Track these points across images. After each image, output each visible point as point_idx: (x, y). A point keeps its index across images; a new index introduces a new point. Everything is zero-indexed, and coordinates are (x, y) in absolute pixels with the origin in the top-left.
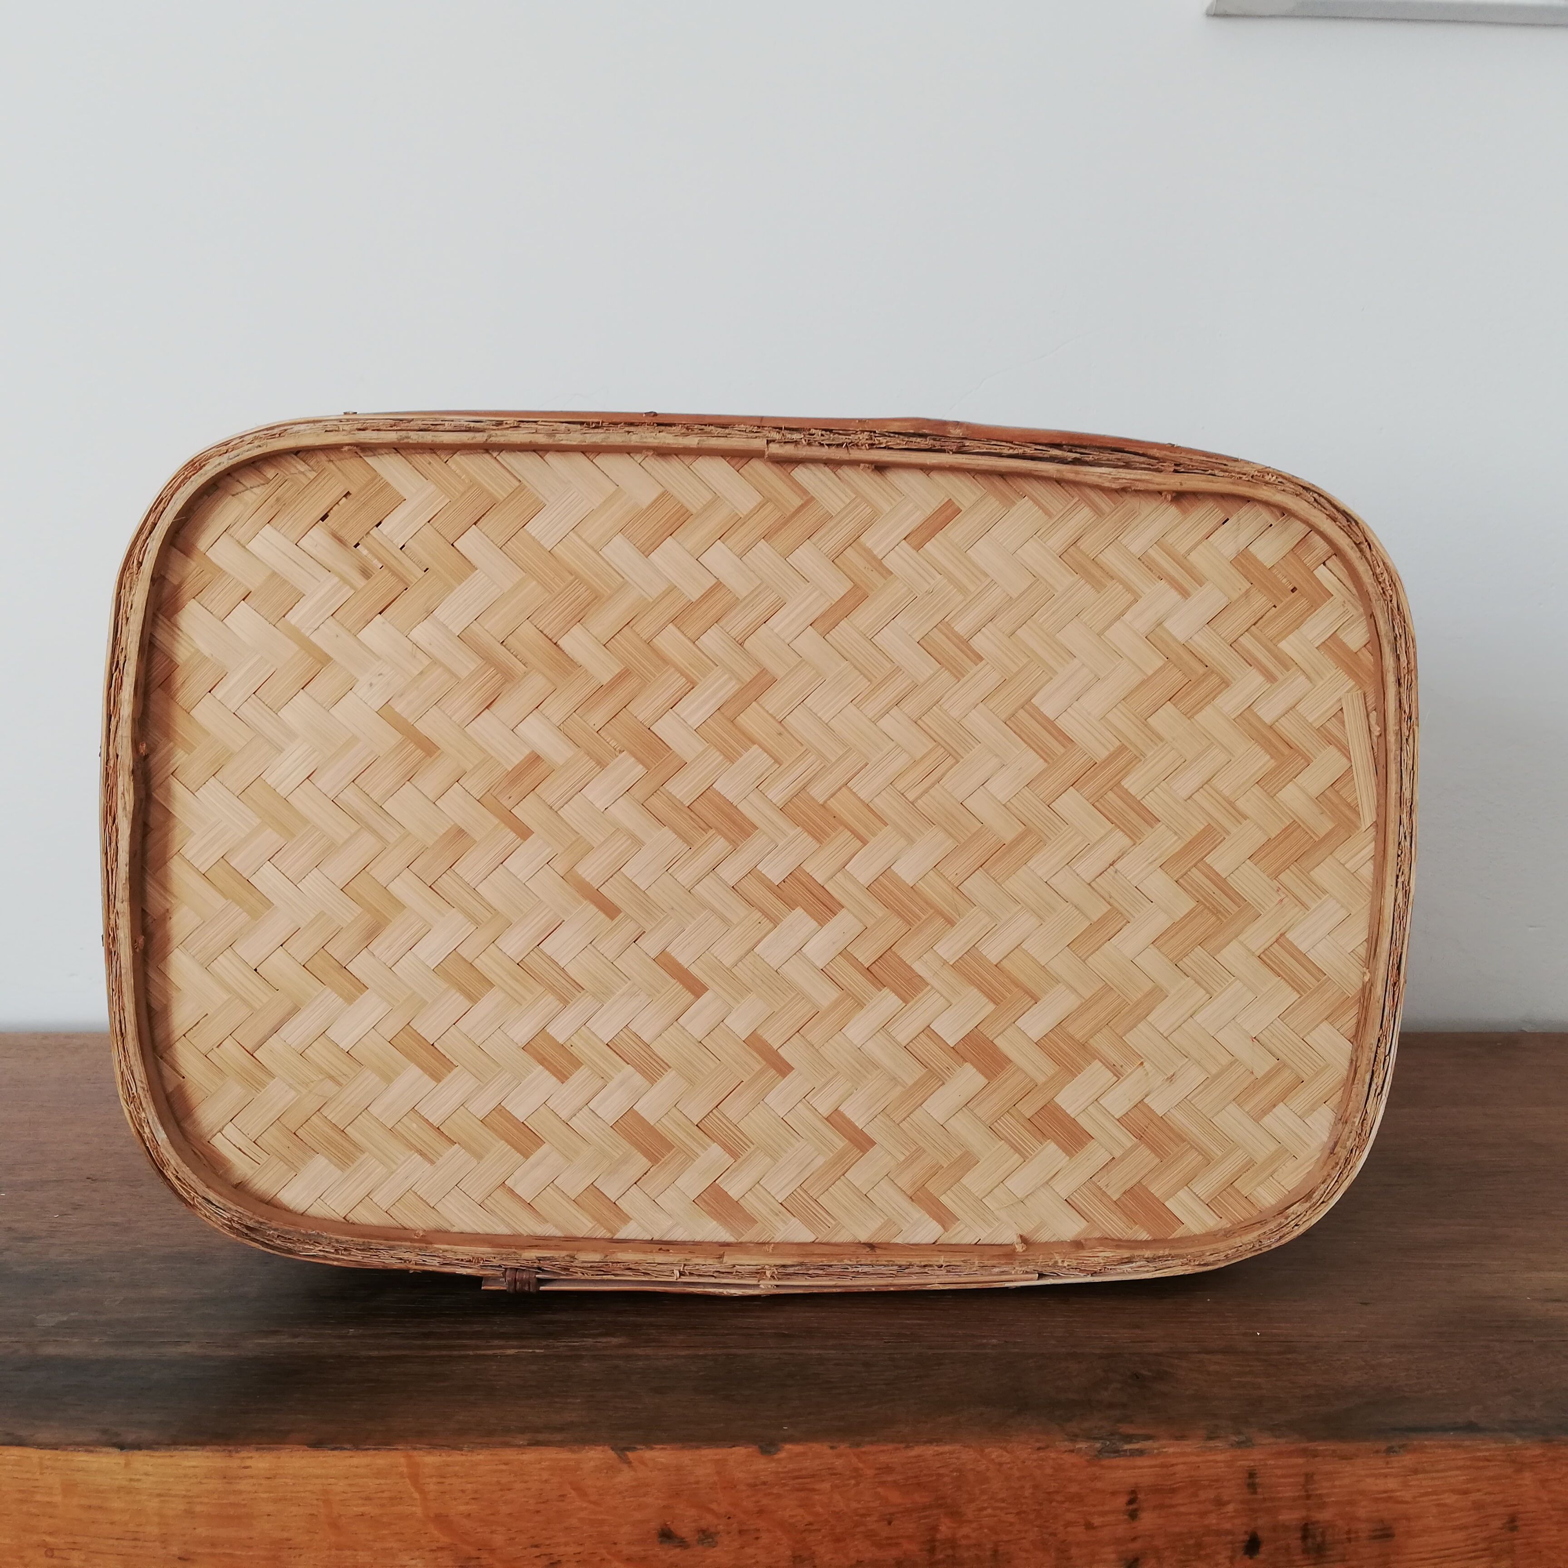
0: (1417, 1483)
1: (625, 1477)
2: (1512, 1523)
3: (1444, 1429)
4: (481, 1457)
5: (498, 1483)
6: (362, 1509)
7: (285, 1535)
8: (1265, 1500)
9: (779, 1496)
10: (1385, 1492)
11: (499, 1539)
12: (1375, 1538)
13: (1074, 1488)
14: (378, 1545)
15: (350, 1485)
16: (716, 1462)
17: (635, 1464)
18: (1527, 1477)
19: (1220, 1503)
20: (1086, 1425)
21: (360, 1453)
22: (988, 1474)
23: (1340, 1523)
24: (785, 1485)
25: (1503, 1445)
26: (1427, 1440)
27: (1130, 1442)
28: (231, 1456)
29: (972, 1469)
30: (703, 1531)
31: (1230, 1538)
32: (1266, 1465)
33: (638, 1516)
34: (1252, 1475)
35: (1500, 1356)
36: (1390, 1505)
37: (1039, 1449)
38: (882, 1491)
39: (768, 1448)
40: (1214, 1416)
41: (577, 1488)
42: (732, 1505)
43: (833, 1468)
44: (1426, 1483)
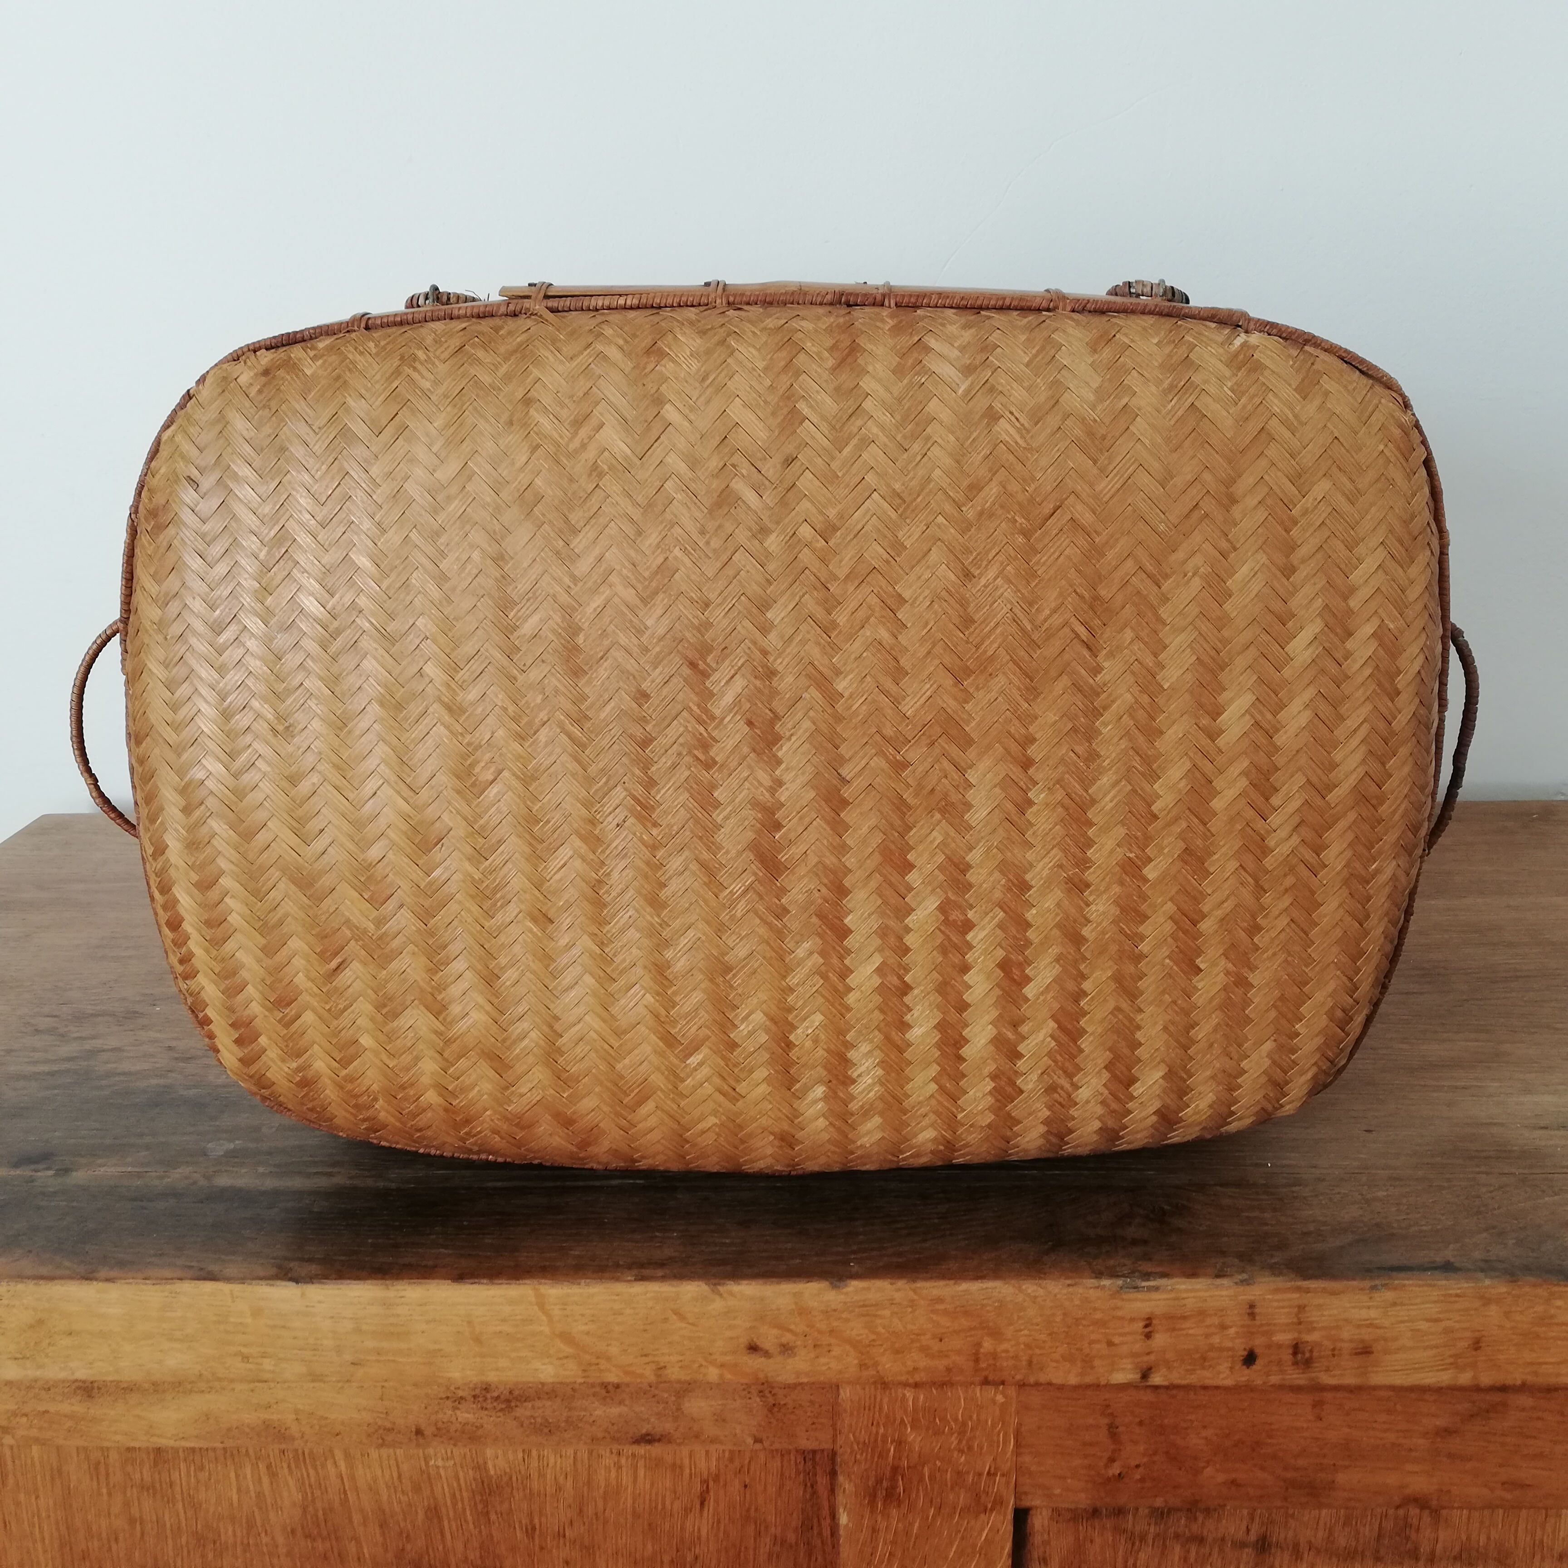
0: (1395, 1313)
1: (717, 1305)
2: (1477, 1345)
3: (1422, 1268)
4: (596, 1290)
5: (612, 1309)
6: (498, 1329)
7: (437, 1347)
8: (1262, 1325)
9: (847, 1320)
10: (1367, 1320)
11: (614, 1350)
12: (1356, 1354)
13: (1098, 1316)
14: (513, 1355)
15: (488, 1310)
16: (795, 1294)
17: (725, 1295)
18: (1493, 1311)
19: (1223, 1327)
20: (1112, 1262)
21: (493, 1287)
22: (1026, 1304)
23: (1326, 1343)
24: (852, 1311)
25: (1474, 1284)
26: (1408, 1279)
27: (1148, 1280)
29: (1011, 1301)
30: (784, 1346)
31: (1230, 1353)
32: (1264, 1299)
33: (729, 1334)
34: (1252, 1306)
36: (1370, 1330)
37: (1069, 1285)
38: (934, 1317)
39: (838, 1284)
40: (1223, 1253)
41: (676, 1313)
42: (808, 1326)
43: (892, 1300)
44: (1402, 1313)
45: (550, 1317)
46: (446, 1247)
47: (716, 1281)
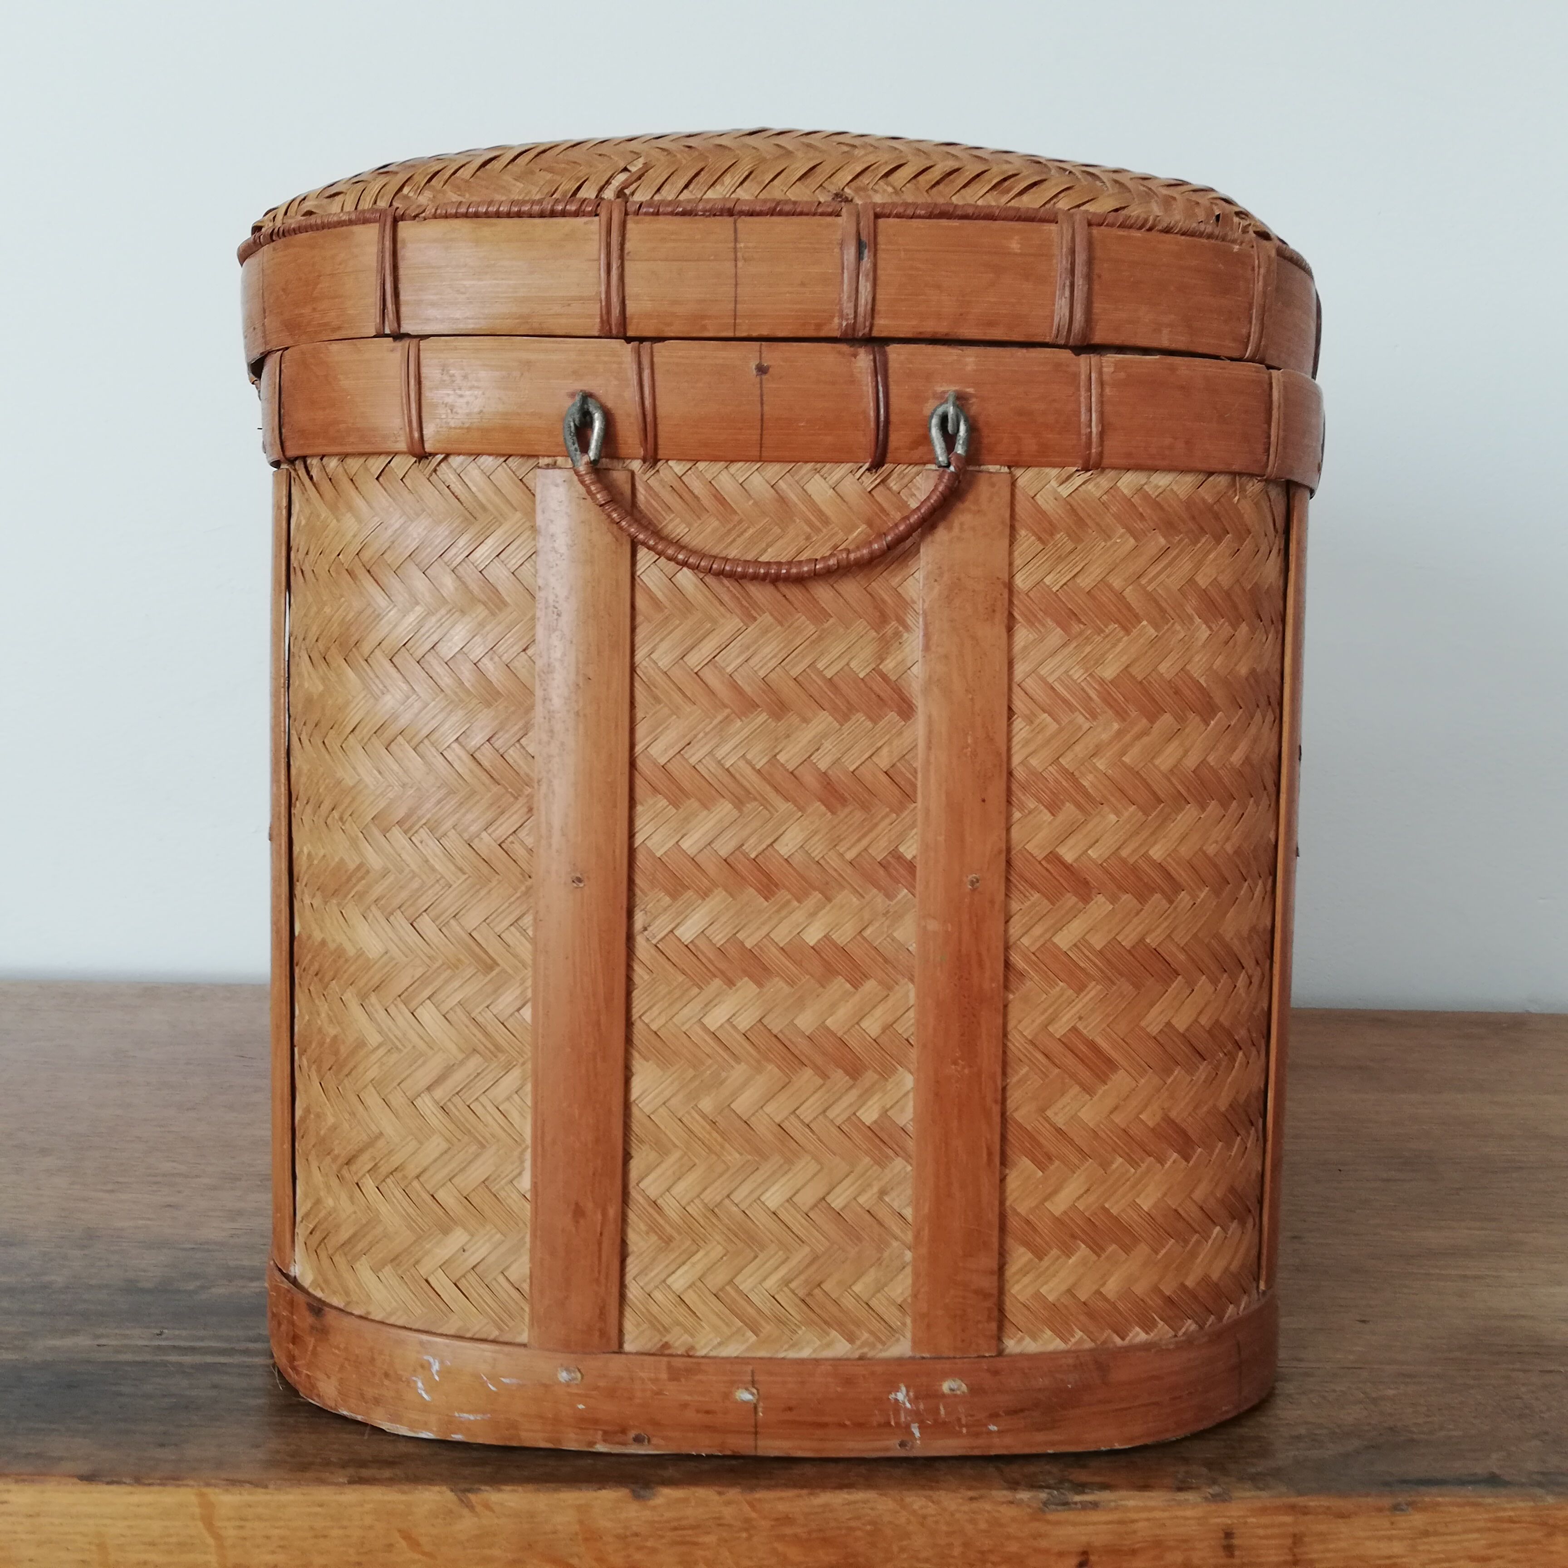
0: (1427, 1547)
1: (467, 1524)
3: (1462, 1482)
4: (291, 1497)
5: (312, 1528)
6: (144, 1557)
8: (1243, 1564)
9: (654, 1551)
10: (1389, 1557)
13: (1013, 1547)
15: (130, 1527)
16: (579, 1508)
17: (479, 1508)
18: (1561, 1544)
20: (1031, 1470)
21: (141, 1489)
22: (911, 1528)
24: (662, 1537)
25: (1532, 1504)
26: (1441, 1495)
27: (1083, 1492)
29: (890, 1522)
32: (1246, 1523)
34: (1229, 1535)
35: (1523, 1389)
37: (972, 1499)
38: (780, 1547)
39: (642, 1493)
40: (1186, 1461)
41: (407, 1537)
42: (596, 1559)
43: (719, 1518)
44: (1437, 1548)
45: (217, 1537)
46: (83, 1435)
47: (467, 1486)
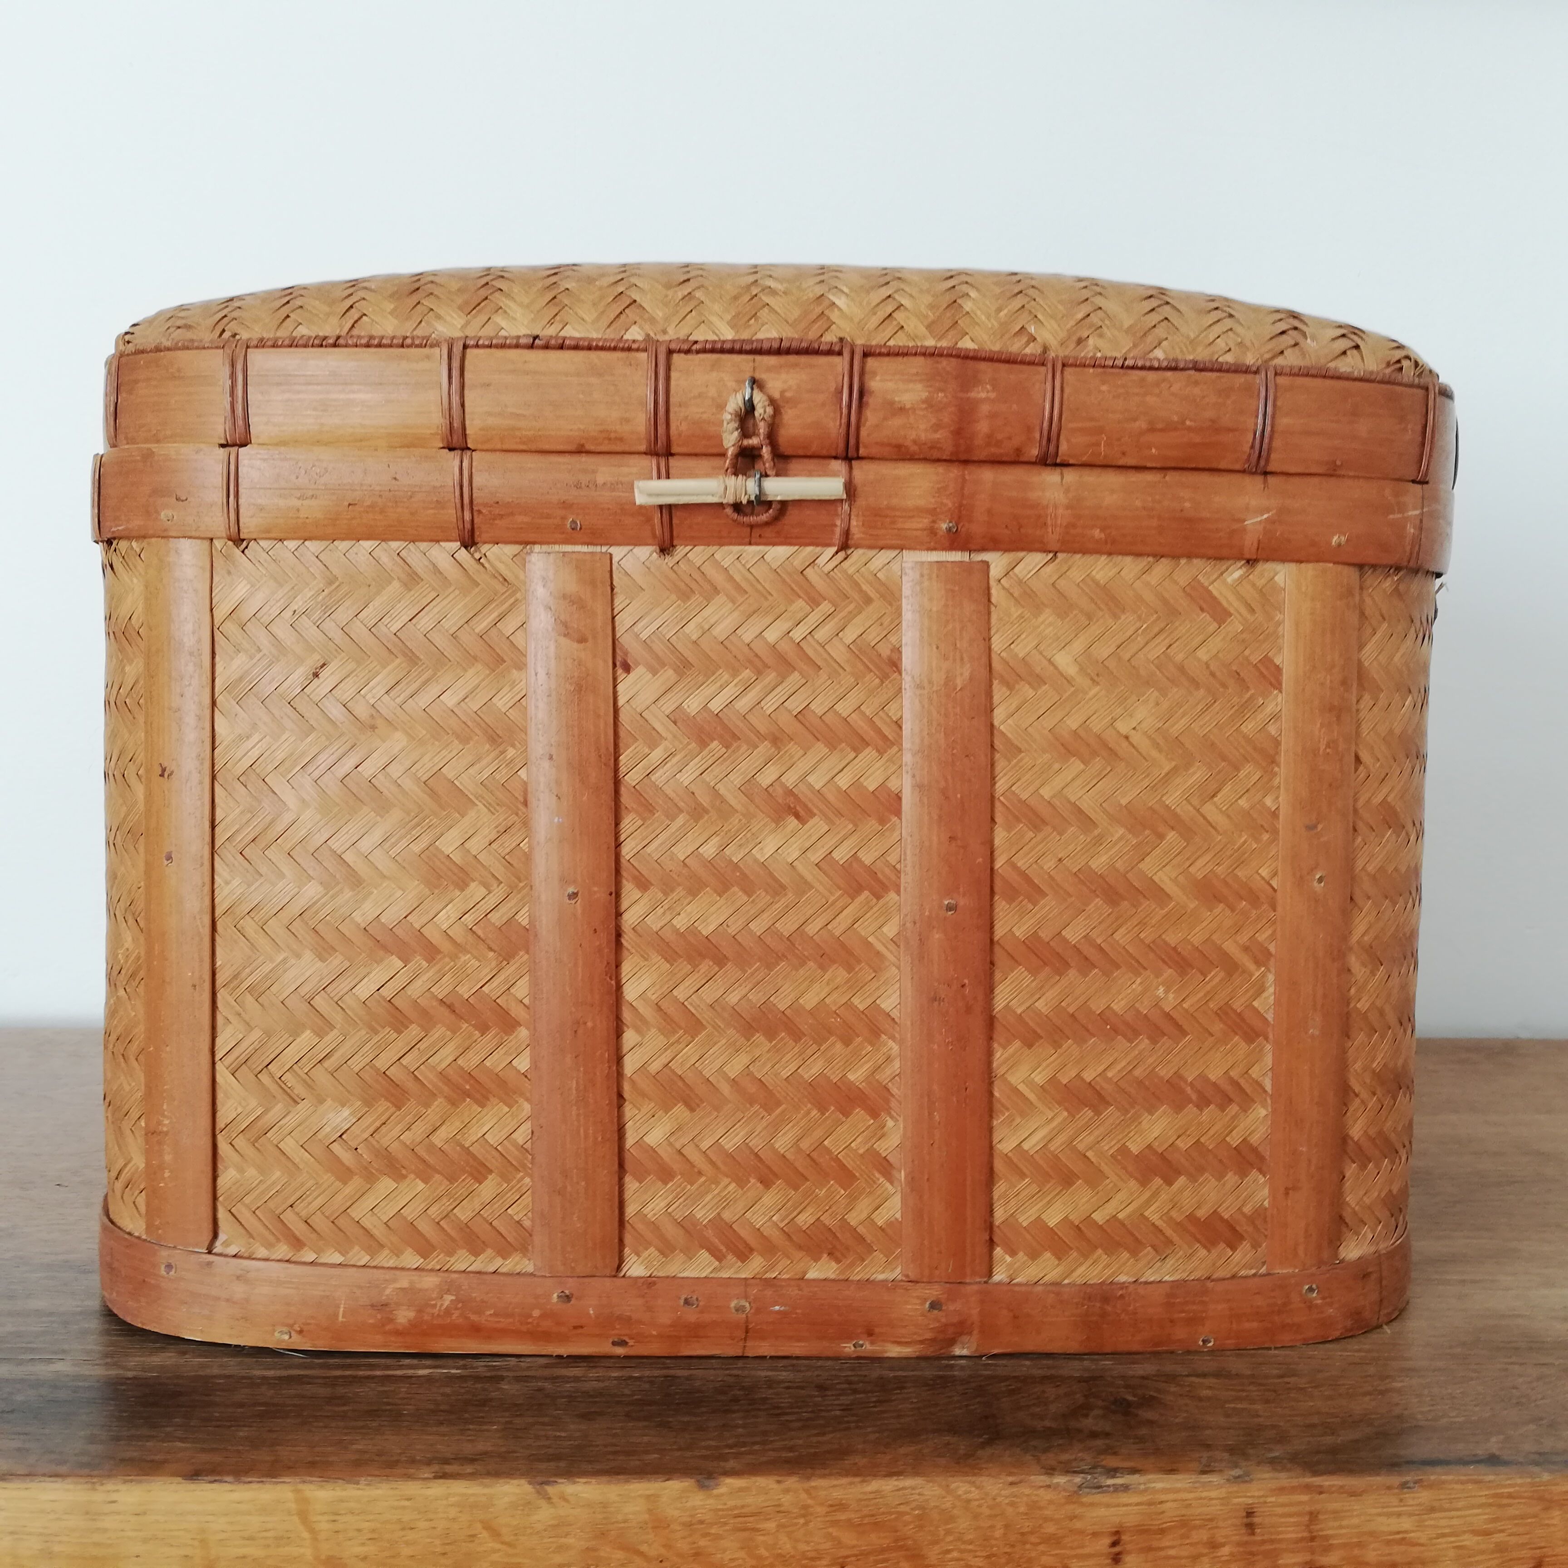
0: (1432, 1523)
1: (544, 1514)
3: (1463, 1462)
4: (379, 1492)
5: (399, 1521)
6: (243, 1551)
8: (1263, 1542)
9: (718, 1537)
10: (1398, 1533)
13: (1050, 1529)
15: (232, 1523)
16: (648, 1497)
17: (555, 1500)
18: (1556, 1516)
19: (1214, 1545)
20: (1065, 1457)
21: (241, 1487)
22: (955, 1512)
24: (725, 1524)
25: (1529, 1480)
26: (1446, 1474)
27: (1113, 1477)
28: (94, 1490)
29: (937, 1507)
32: (1265, 1502)
34: (1250, 1514)
35: (1521, 1380)
36: (1403, 1548)
37: (1012, 1484)
38: (834, 1531)
39: (707, 1483)
40: (1208, 1447)
41: (488, 1527)
42: (664, 1546)
43: (779, 1505)
44: (1443, 1522)
45: (312, 1531)
46: (182, 1440)
47: (544, 1479)
